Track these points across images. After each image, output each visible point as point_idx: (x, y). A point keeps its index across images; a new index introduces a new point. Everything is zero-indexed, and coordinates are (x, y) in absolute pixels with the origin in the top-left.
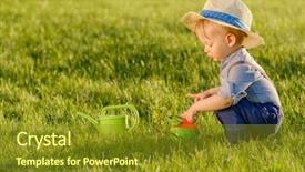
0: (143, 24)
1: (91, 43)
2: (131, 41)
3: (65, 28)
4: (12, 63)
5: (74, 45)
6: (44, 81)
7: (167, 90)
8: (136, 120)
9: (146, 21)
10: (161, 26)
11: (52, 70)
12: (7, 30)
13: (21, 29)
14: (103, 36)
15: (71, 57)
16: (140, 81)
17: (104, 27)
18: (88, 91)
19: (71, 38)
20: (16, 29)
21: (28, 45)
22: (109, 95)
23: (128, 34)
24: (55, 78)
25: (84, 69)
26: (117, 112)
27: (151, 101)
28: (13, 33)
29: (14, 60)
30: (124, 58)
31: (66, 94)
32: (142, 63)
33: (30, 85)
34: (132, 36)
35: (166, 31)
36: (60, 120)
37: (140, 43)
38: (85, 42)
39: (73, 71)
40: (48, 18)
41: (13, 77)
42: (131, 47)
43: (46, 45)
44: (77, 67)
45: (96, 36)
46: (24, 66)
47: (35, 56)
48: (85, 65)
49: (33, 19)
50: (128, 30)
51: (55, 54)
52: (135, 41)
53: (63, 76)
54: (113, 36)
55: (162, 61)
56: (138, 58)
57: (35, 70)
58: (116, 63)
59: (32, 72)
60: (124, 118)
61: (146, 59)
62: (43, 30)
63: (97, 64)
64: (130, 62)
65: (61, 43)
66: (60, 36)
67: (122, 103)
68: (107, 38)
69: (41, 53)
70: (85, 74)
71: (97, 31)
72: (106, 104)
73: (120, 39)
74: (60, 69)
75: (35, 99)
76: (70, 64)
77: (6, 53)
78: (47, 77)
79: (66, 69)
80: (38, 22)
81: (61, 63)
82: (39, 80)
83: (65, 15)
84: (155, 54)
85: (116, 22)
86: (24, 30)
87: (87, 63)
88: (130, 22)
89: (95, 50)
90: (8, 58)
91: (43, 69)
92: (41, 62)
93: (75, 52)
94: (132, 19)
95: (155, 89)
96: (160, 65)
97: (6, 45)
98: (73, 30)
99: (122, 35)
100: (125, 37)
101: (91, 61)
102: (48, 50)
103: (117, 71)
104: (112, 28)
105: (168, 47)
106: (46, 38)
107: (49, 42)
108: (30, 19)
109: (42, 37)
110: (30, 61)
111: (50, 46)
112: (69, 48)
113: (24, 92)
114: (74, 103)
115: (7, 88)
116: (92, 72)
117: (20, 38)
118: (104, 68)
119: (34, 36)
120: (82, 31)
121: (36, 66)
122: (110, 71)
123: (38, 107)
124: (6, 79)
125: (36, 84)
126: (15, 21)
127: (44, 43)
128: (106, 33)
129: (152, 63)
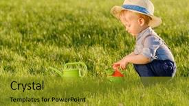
0: (90, 13)
1: (57, 24)
2: (82, 23)
3: (41, 15)
4: (8, 37)
5: (47, 25)
6: (28, 48)
7: (104, 53)
8: (85, 71)
9: (91, 11)
10: (101, 14)
11: (33, 41)
12: (5, 17)
13: (14, 15)
14: (65, 20)
15: (45, 33)
16: (88, 48)
17: (65, 14)
18: (56, 54)
19: (45, 21)
20: (11, 16)
21: (18, 25)
22: (69, 56)
23: (80, 19)
24: (35, 46)
25: (53, 40)
26: (74, 66)
27: (95, 60)
28: (9, 18)
29: (9, 34)
30: (78, 33)
31: (42, 56)
32: (89, 36)
33: (20, 50)
34: (83, 20)
35: (104, 17)
36: (38, 72)
37: (88, 24)
38: (53, 24)
39: (46, 41)
40: (31, 9)
41: (9, 45)
42: (82, 27)
43: (29, 25)
44: (49, 38)
45: (60, 20)
46: (16, 38)
47: (22, 32)
48: (53, 37)
49: (22, 9)
50: (81, 16)
51: (35, 31)
52: (85, 23)
53: (40, 45)
54: (71, 20)
55: (102, 35)
56: (87, 33)
57: (22, 41)
58: (73, 37)
59: (21, 42)
60: (78, 71)
61: (91, 34)
62: (27, 16)
63: (61, 37)
64: (81, 36)
65: (38, 24)
66: (38, 20)
67: (77, 61)
68: (68, 21)
69: (26, 30)
70: (54, 43)
71: (61, 17)
72: (67, 62)
73: (75, 21)
74: (38, 40)
75: (22, 59)
76: (44, 37)
77: (5, 30)
78: (30, 45)
79: (42, 40)
80: (24, 11)
81: (39, 36)
82: (25, 47)
83: (41, 7)
84: (97, 31)
85: (73, 11)
86: (15, 17)
87: (55, 37)
88: (81, 11)
89: (60, 28)
90: (6, 33)
91: (28, 40)
92: (26, 36)
93: (48, 30)
94: (83, 9)
95: (97, 52)
96: (100, 38)
97: (5, 26)
98: (46, 16)
99: (76, 19)
100: (79, 20)
101: (57, 35)
102: (31, 28)
103: (74, 41)
104: (71, 15)
105: (105, 27)
106: (29, 21)
107: (31, 23)
108: (19, 9)
109: (27, 20)
110: (20, 35)
111: (32, 26)
112: (44, 27)
113: (16, 55)
114: (47, 61)
115: (5, 52)
116: (58, 42)
117: (13, 21)
118: (65, 40)
119: (22, 20)
120: (51, 16)
121: (23, 38)
122: (69, 41)
123: (24, 63)
124: (5, 46)
125: (23, 49)
126: (10, 10)
127: (28, 24)
128: (67, 18)
129: (95, 37)
